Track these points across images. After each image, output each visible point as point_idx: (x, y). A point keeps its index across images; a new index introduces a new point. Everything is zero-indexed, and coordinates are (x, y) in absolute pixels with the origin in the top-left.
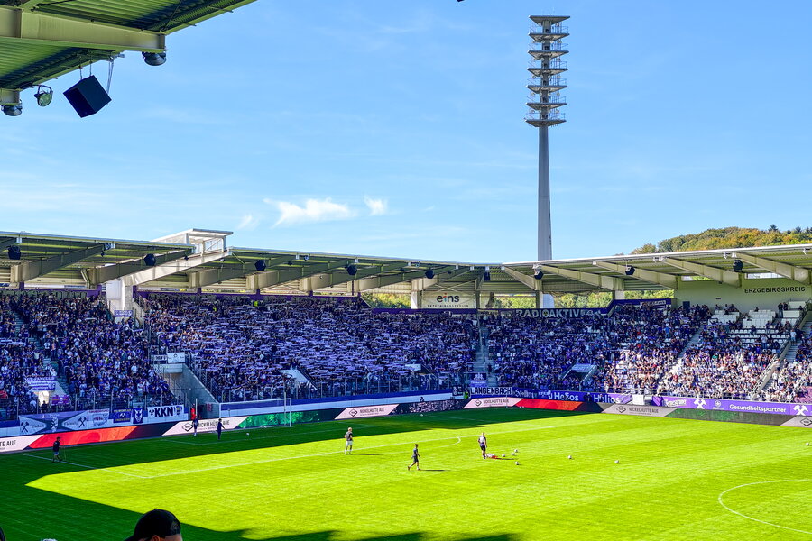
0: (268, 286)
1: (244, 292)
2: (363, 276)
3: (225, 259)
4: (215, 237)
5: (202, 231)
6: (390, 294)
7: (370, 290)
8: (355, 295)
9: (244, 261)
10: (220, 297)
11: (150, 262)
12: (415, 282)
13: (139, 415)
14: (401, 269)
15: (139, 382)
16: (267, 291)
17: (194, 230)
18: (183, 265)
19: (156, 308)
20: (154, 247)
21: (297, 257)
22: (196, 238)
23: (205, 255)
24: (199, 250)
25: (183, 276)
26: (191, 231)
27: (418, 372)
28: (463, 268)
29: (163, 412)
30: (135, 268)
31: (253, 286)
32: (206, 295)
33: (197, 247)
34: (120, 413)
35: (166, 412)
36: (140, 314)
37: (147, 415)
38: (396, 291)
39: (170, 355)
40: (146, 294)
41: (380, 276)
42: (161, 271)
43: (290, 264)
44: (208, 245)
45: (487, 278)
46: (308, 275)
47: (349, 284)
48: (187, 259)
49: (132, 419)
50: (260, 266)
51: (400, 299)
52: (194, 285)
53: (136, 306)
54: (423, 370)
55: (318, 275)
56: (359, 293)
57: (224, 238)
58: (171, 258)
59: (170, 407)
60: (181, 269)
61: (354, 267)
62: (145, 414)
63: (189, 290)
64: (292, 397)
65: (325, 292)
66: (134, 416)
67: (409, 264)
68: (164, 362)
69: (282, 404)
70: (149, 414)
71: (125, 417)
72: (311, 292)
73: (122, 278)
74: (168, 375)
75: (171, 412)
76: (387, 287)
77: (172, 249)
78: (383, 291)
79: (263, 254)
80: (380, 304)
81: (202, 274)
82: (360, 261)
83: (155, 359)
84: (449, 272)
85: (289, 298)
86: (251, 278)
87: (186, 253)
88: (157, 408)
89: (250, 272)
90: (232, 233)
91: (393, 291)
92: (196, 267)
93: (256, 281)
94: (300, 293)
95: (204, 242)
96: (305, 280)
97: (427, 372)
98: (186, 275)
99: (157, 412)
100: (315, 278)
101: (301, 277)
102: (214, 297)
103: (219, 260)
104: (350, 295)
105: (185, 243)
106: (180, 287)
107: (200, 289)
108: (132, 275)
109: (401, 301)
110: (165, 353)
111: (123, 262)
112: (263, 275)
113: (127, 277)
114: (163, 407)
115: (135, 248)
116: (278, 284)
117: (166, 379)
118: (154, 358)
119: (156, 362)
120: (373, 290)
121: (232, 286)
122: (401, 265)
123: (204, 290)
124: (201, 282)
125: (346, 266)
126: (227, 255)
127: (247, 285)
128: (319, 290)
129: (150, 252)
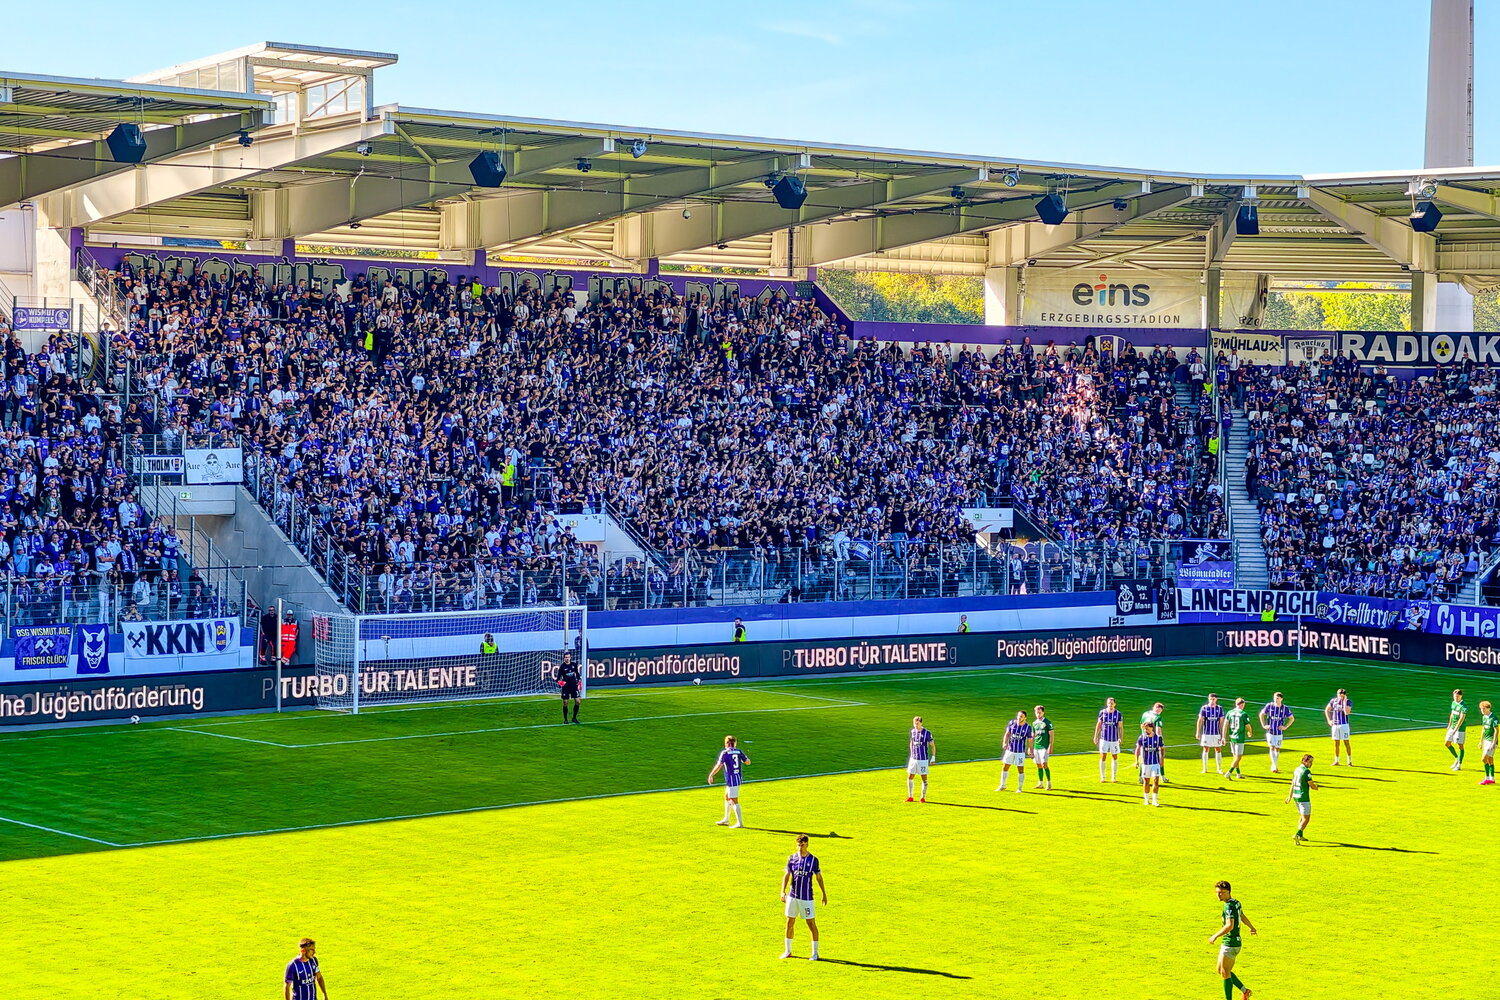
0: (515, 239)
1: (437, 257)
2: (826, 214)
3: (372, 145)
4: (339, 71)
5: (294, 48)
6: (913, 276)
7: (849, 262)
8: (800, 275)
9: (435, 153)
11: (127, 150)
12: (999, 234)
13: (95, 645)
14: (956, 192)
16: (503, 256)
17: (270, 45)
18: (240, 162)
20: (139, 101)
21: (609, 146)
22: (278, 74)
23: (309, 129)
24: (285, 112)
25: (238, 198)
26: (258, 50)
27: (1004, 534)
28: (1168, 190)
29: (173, 638)
30: (74, 168)
31: (460, 237)
32: (311, 264)
33: (281, 103)
34: (35, 639)
35: (182, 639)
36: (96, 320)
37: (120, 648)
38: (936, 266)
39: (194, 456)
40: (115, 258)
41: (883, 213)
42: (165, 180)
43: (583, 165)
44: (315, 98)
45: (1248, 227)
46: (645, 204)
47: (780, 237)
48: (246, 142)
49: (74, 659)
50: (487, 172)
51: (946, 294)
52: (270, 227)
53: (81, 294)
54: (1020, 528)
55: (677, 207)
56: (812, 271)
57: (367, 74)
58: (196, 139)
59: (194, 623)
60: (230, 175)
61: (797, 181)
62: (115, 644)
63: (253, 247)
65: (697, 262)
66: (79, 651)
67: (983, 175)
68: (176, 479)
69: (555, 623)
70: (128, 644)
71: (52, 652)
72: (654, 264)
73: (37, 201)
74: (189, 521)
75: (197, 639)
76: (904, 250)
77: (197, 108)
78: (893, 264)
79: (496, 132)
80: (877, 305)
81: (297, 194)
82: (817, 160)
83: (146, 470)
84: (1119, 205)
85: (579, 279)
86: (458, 212)
87: (243, 122)
88: (155, 625)
89: (454, 191)
90: (392, 59)
91: (925, 266)
92: (278, 169)
93: (474, 223)
94: (615, 266)
95: (302, 88)
96: (633, 221)
97: (1034, 536)
98: (243, 197)
99: (153, 640)
100: (666, 217)
101: (621, 212)
102: (335, 273)
103: (352, 148)
104: (779, 274)
105: (243, 91)
106: (224, 233)
107: (289, 245)
108: (69, 191)
109: (949, 298)
110: (177, 450)
111: (37, 148)
112: (496, 203)
113: (54, 196)
114: (174, 624)
115: (76, 103)
116: (548, 231)
118: (143, 464)
119: (148, 480)
120: (859, 261)
121: (394, 235)
122: (953, 178)
123: (302, 248)
124: (294, 220)
125: (769, 179)
126: (377, 131)
127: (443, 233)
128: (680, 257)
129: (127, 118)
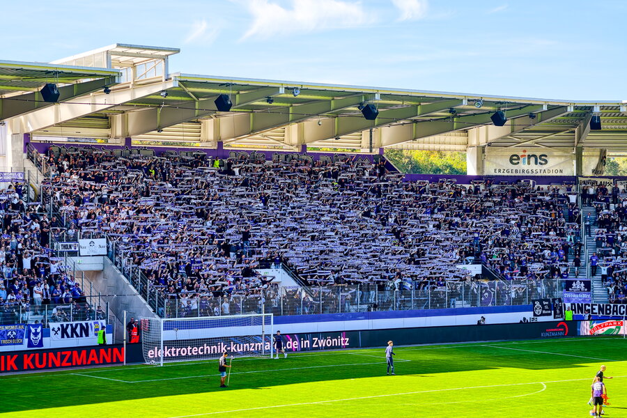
0: (236, 136)
1: (198, 145)
2: (388, 121)
3: (168, 92)
4: (152, 57)
5: (131, 47)
6: (431, 151)
7: (399, 145)
8: (376, 152)
9: (198, 95)
10: (160, 152)
11: (50, 96)
12: (473, 131)
13: (36, 334)
14: (451, 111)
15: (34, 283)
16: (233, 144)
17: (119, 45)
18: (100, 101)
19: (61, 170)
20: (56, 73)
21: (282, 90)
22: (123, 59)
23: (137, 85)
24: (127, 77)
25: (103, 119)
26: (113, 47)
27: (477, 277)
28: (555, 109)
29: (73, 330)
30: (24, 105)
31: (211, 136)
32: (139, 149)
33: (124, 72)
34: (7, 332)
35: (78, 330)
36: (36, 178)
37: (48, 335)
38: (442, 147)
39: (83, 242)
40: (46, 148)
41: (416, 121)
42: (65, 111)
43: (269, 100)
44: (141, 70)
45: (596, 126)
46: (299, 118)
47: (366, 133)
48: (107, 91)
49: (26, 341)
50: (223, 104)
51: (448, 160)
52: (119, 132)
53: (29, 165)
54: (486, 274)
55: (315, 120)
56: (381, 150)
57: (165, 59)
58: (84, 90)
59: (84, 323)
60: (99, 108)
61: (373, 107)
62: (46, 333)
63: (111, 142)
64: (276, 311)
65: (327, 146)
66: (29, 337)
67: (465, 102)
68: (74, 254)
69: (258, 322)
70: (52, 333)
71: (15, 337)
72: (304, 147)
73: (7, 121)
74: (81, 274)
75: (85, 330)
76: (426, 139)
77: (84, 76)
78: (421, 146)
79: (228, 85)
80: (416, 167)
81: (133, 116)
82: (383, 96)
83: (61, 249)
84: (532, 116)
85: (268, 155)
86: (209, 124)
87: (106, 82)
88: (65, 324)
89: (207, 113)
90: (178, 51)
91: (437, 147)
92: (122, 105)
93: (217, 128)
94: (286, 148)
95: (134, 66)
96: (294, 127)
97: (492, 278)
98: (106, 118)
99: (64, 331)
100: (310, 125)
101: (288, 122)
102: (151, 152)
103: (158, 94)
104: (366, 151)
105: (106, 67)
106: (94, 135)
107: (128, 140)
108: (22, 117)
109: (450, 162)
110: (75, 240)
111: (7, 96)
112: (227, 120)
113: (15, 119)
114: (74, 323)
115: (25, 74)
116: (253, 132)
117: (77, 281)
118: (59, 246)
119: (62, 254)
120: (404, 145)
121: (178, 135)
122: (450, 104)
123: (135, 142)
124: (131, 128)
125: (360, 105)
126: (170, 85)
127: (202, 134)
128: (317, 144)
129: (50, 81)
